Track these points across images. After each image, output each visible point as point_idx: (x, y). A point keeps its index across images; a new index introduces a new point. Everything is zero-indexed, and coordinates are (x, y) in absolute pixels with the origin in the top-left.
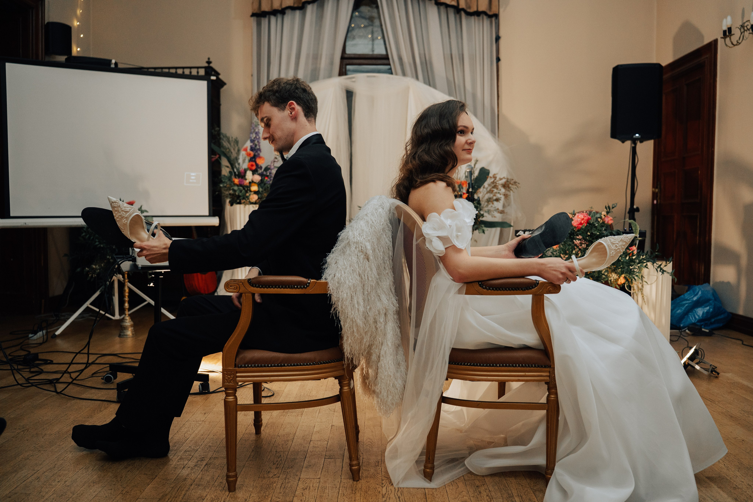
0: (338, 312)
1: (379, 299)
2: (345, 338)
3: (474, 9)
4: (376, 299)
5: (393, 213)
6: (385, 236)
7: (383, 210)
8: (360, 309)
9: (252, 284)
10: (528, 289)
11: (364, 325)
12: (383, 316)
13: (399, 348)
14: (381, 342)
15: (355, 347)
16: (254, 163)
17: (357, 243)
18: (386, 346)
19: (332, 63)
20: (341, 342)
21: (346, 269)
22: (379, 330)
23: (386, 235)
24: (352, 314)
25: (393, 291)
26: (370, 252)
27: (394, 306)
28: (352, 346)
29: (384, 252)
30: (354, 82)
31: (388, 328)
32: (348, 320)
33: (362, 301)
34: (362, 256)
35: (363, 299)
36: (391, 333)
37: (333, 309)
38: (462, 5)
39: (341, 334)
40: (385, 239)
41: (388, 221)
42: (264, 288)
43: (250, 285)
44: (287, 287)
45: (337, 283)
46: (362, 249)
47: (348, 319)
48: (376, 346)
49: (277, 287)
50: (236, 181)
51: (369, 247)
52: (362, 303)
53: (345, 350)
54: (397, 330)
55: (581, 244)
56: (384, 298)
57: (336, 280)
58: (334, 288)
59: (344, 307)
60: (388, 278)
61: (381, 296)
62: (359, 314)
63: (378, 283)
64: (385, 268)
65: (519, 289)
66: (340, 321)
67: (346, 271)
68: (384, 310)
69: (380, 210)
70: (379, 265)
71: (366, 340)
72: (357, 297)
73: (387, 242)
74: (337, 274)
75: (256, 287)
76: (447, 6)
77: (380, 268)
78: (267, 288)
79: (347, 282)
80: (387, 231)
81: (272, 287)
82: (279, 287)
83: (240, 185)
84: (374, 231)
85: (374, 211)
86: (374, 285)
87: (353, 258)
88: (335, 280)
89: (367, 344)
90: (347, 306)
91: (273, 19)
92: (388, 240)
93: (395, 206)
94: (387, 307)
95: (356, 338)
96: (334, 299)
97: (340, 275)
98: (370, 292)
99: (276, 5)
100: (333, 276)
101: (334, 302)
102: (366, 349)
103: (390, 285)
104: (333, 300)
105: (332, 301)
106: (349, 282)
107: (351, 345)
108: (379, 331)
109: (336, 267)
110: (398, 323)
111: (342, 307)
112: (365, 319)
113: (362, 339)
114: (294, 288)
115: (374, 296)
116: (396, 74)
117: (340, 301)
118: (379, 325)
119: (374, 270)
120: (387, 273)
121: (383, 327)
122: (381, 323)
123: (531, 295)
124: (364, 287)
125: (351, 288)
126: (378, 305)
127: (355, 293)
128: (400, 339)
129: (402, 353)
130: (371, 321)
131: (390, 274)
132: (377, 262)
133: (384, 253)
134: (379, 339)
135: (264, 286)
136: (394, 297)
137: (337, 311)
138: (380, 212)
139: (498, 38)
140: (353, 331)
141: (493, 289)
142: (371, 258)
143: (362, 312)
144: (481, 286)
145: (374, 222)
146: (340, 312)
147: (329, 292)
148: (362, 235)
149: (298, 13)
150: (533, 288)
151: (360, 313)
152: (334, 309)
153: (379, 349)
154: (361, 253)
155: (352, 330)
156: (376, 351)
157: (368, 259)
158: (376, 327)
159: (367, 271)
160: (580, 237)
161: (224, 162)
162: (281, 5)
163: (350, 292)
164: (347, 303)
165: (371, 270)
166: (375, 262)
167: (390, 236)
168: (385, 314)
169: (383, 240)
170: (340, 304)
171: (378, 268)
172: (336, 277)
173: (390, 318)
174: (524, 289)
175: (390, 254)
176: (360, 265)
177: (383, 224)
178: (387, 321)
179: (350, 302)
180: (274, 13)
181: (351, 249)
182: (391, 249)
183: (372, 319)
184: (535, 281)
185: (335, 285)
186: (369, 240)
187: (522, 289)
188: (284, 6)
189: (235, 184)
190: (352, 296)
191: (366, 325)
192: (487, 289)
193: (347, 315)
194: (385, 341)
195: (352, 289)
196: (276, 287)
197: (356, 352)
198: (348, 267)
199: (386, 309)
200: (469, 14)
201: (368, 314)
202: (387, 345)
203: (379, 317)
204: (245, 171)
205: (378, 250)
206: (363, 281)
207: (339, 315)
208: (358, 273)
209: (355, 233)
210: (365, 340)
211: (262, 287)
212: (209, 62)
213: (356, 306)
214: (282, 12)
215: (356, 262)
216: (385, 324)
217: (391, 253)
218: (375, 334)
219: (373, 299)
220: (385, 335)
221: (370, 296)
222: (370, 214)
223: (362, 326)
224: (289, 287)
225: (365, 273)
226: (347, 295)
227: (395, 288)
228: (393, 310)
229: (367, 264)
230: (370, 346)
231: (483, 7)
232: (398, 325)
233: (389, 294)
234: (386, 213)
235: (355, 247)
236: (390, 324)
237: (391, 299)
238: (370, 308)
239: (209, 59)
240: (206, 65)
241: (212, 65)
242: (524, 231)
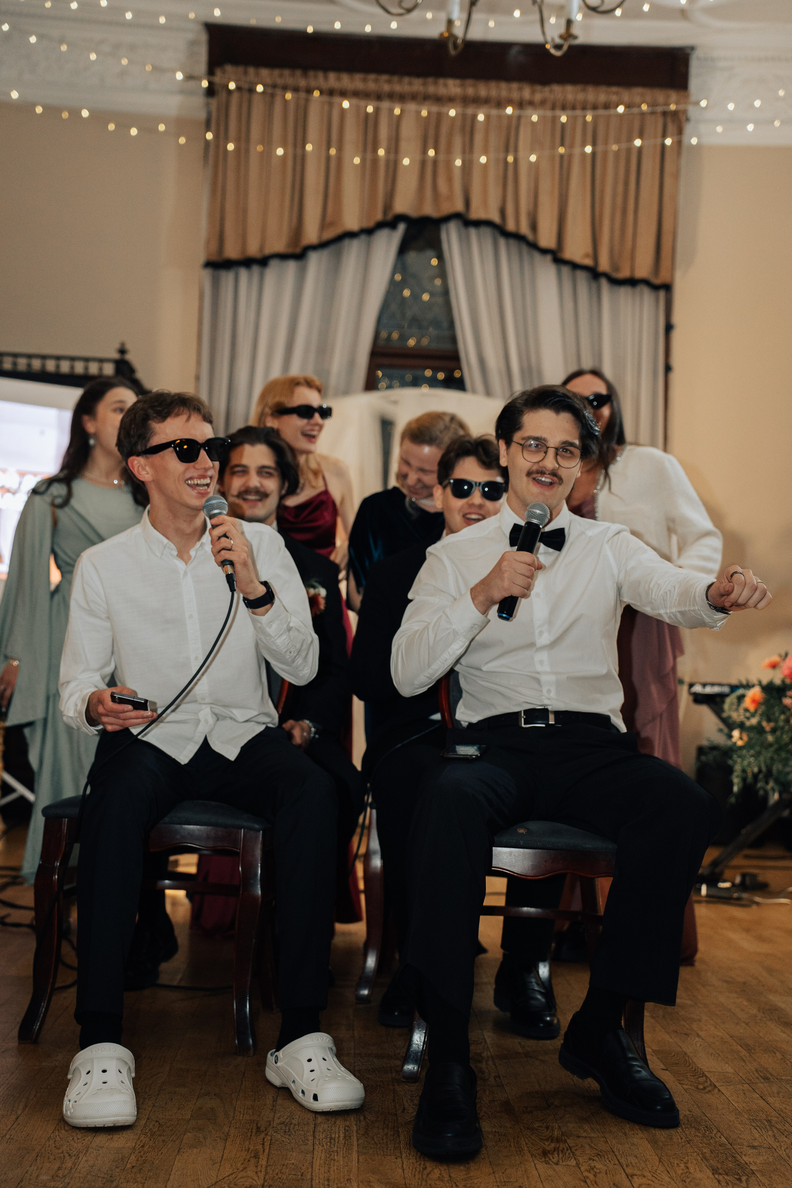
3: (624, 273)
30: (395, 402)
38: (604, 265)
76: (575, 266)
91: (243, 273)
99: (253, 250)
139: (669, 328)
149: (291, 266)
162: (262, 247)
180: (247, 262)
188: (268, 251)
200: (616, 282)
212: (122, 351)
214: (263, 262)
231: (643, 270)
239: (123, 344)
240: (116, 356)
241: (129, 357)
242: (704, 685)
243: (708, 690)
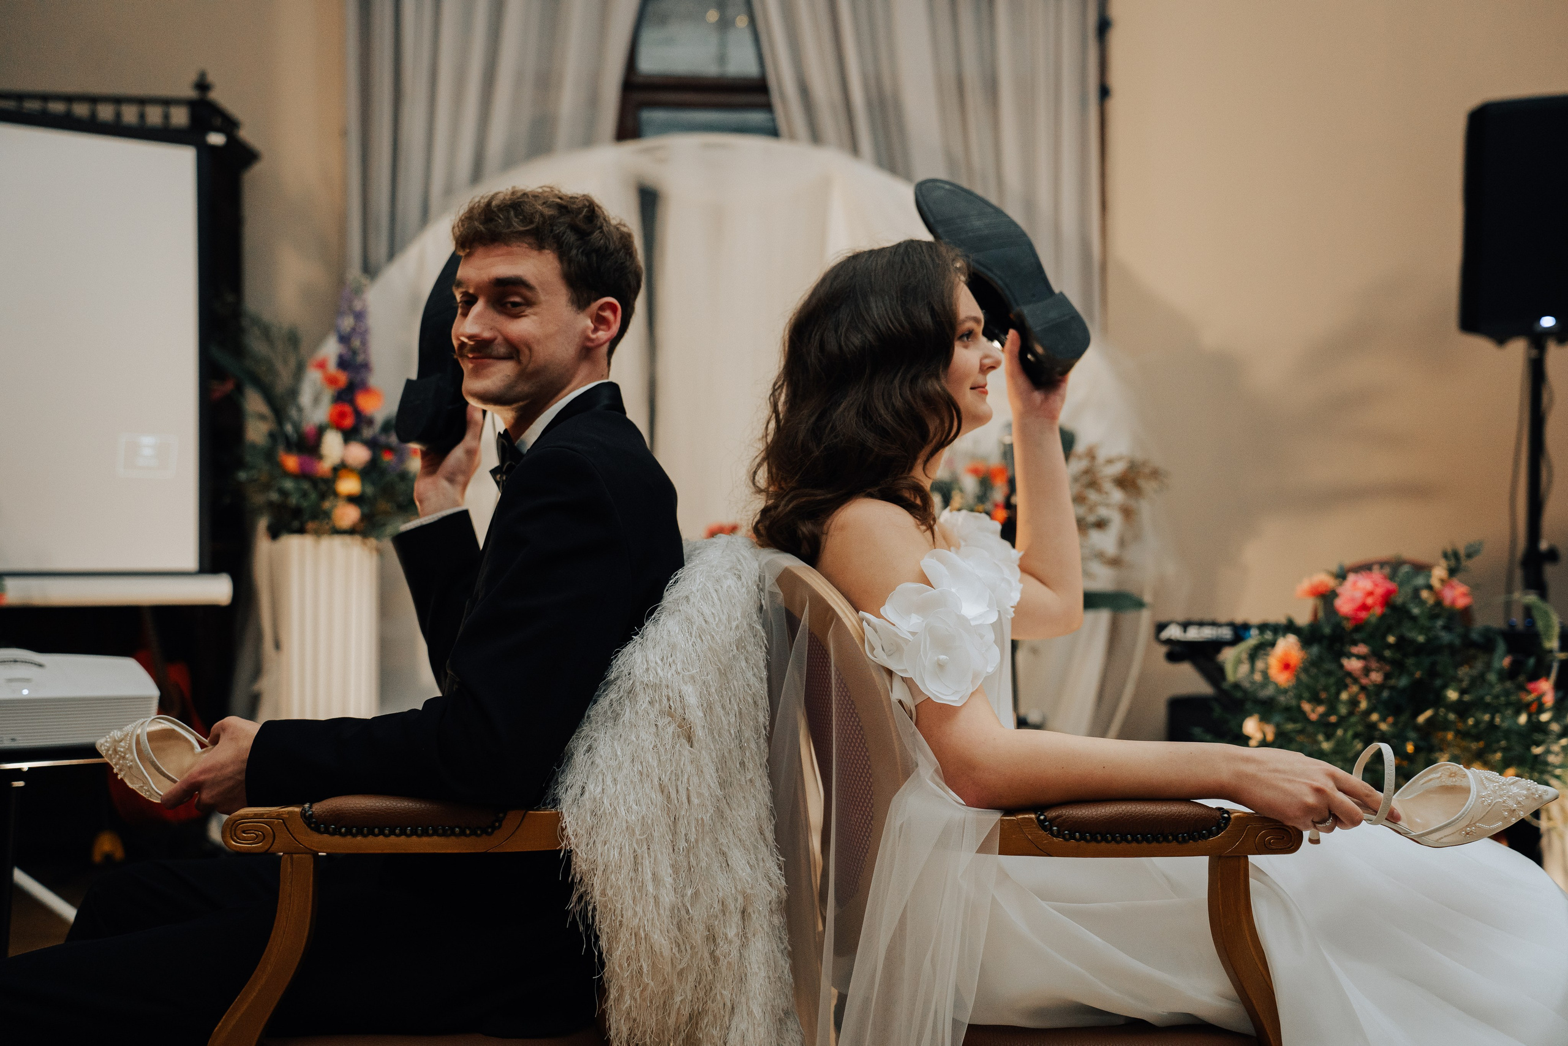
0: (590, 908)
1: (724, 865)
2: (613, 994)
4: (716, 866)
5: (772, 595)
6: (743, 664)
7: (740, 583)
8: (661, 899)
9: (315, 823)
10: (1195, 840)
11: (675, 950)
12: (736, 918)
13: (789, 1023)
14: (729, 1004)
15: (644, 1023)
16: (348, 409)
17: (656, 687)
18: (745, 1015)
19: (593, 101)
20: (600, 1006)
21: (620, 768)
22: (723, 963)
23: (747, 660)
24: (635, 914)
25: (770, 836)
26: (696, 716)
27: (771, 885)
28: (635, 1020)
29: (740, 713)
30: (663, 160)
31: (753, 958)
32: (624, 935)
33: (670, 871)
34: (670, 729)
35: (672, 866)
36: (763, 974)
37: (574, 898)
39: (601, 978)
40: (743, 672)
41: (755, 616)
42: (354, 836)
43: (309, 825)
44: (431, 832)
45: (589, 814)
46: (672, 704)
47: (624, 929)
48: (715, 1016)
49: (397, 831)
50: (291, 462)
51: (692, 700)
52: (669, 880)
53: (612, 1033)
54: (783, 963)
55: (1367, 671)
56: (738, 859)
57: (588, 805)
58: (580, 832)
59: (610, 893)
60: (754, 797)
61: (729, 854)
62: (659, 914)
63: (720, 812)
64: (742, 764)
65: (1166, 839)
66: (597, 938)
67: (620, 777)
68: (740, 899)
69: (730, 582)
70: (723, 755)
71: (683, 996)
72: (652, 861)
73: (751, 683)
74: (590, 787)
75: (327, 831)
77: (729, 763)
78: (365, 836)
79: (622, 811)
80: (750, 648)
81: (381, 833)
82: (403, 833)
83: (304, 475)
84: (710, 648)
85: (709, 585)
86: (707, 818)
87: (643, 735)
88: (585, 805)
89: (686, 1012)
90: (619, 888)
92: (754, 675)
93: (778, 571)
94: (749, 891)
95: (649, 991)
96: (580, 864)
97: (599, 789)
98: (697, 841)
100: (579, 792)
101: (578, 876)
102: (682, 1027)
103: (758, 818)
104: (578, 870)
105: (573, 872)
106: (629, 810)
107: (634, 1015)
108: (724, 969)
109: (589, 763)
110: (786, 938)
111: (603, 893)
112: (679, 929)
113: (670, 992)
114: (453, 834)
115: (707, 855)
116: (792, 137)
117: (599, 873)
118: (723, 947)
119: (710, 774)
120: (751, 781)
121: (735, 953)
122: (731, 942)
123: (1207, 858)
124: (675, 826)
125: (633, 831)
126: (720, 882)
127: (645, 847)
128: (788, 990)
129: (798, 1038)
130: (698, 936)
131: (758, 784)
132: (718, 747)
133: (741, 718)
134: (725, 994)
135: (354, 830)
136: (772, 855)
137: (587, 904)
138: (730, 587)
139: (1104, 26)
140: (640, 971)
141: (1083, 838)
142: (700, 733)
143: (667, 906)
144: (1044, 828)
145: (711, 620)
146: (598, 907)
147: (563, 845)
148: (670, 660)
150: (1211, 834)
151: (662, 912)
152: (581, 898)
153: (721, 1026)
154: (668, 719)
155: (634, 966)
156: (715, 1033)
157: (690, 740)
158: (712, 954)
159: (686, 777)
160: (1362, 649)
161: (254, 403)
163: (630, 845)
164: (621, 879)
165: (700, 772)
166: (712, 747)
167: (762, 664)
168: (743, 912)
169: (739, 675)
170: (597, 881)
171: (722, 764)
172: (587, 795)
173: (758, 926)
174: (1183, 837)
175: (761, 719)
176: (663, 758)
177: (737, 627)
178: (749, 935)
179: (632, 874)
181: (638, 707)
182: (764, 703)
183: (702, 928)
184: (1218, 813)
185: (584, 821)
186: (692, 677)
187: (1176, 838)
189: (286, 474)
190: (635, 857)
191: (683, 948)
192: (1064, 837)
193: (619, 918)
194: (744, 1000)
195: (637, 833)
196: (392, 833)
197: (648, 1040)
198: (627, 764)
199: (746, 897)
201: (688, 912)
202: (750, 1013)
203: (724, 922)
204: (320, 431)
205: (723, 707)
206: (672, 807)
207: (593, 917)
208: (656, 780)
209: (651, 657)
210: (678, 999)
211: (349, 832)
212: (202, 86)
213: (650, 888)
215: (651, 747)
216: (744, 946)
217: (763, 718)
218: (710, 977)
219: (704, 864)
220: (742, 979)
221: (697, 857)
222: (698, 594)
223: (667, 953)
224: (435, 833)
225: (679, 783)
226: (620, 853)
227: (776, 826)
228: (769, 899)
229: (686, 753)
230: (695, 1018)
232: (785, 948)
233: (755, 848)
234: (748, 593)
235: (648, 699)
236: (759, 945)
237: (761, 864)
238: (696, 894)
239: (203, 76)
240: (190, 93)
241: (216, 95)
242: (1185, 626)
243: (1194, 634)
